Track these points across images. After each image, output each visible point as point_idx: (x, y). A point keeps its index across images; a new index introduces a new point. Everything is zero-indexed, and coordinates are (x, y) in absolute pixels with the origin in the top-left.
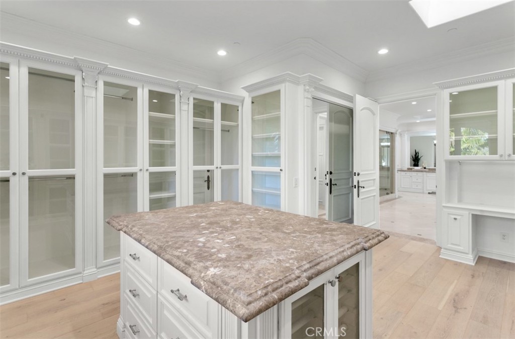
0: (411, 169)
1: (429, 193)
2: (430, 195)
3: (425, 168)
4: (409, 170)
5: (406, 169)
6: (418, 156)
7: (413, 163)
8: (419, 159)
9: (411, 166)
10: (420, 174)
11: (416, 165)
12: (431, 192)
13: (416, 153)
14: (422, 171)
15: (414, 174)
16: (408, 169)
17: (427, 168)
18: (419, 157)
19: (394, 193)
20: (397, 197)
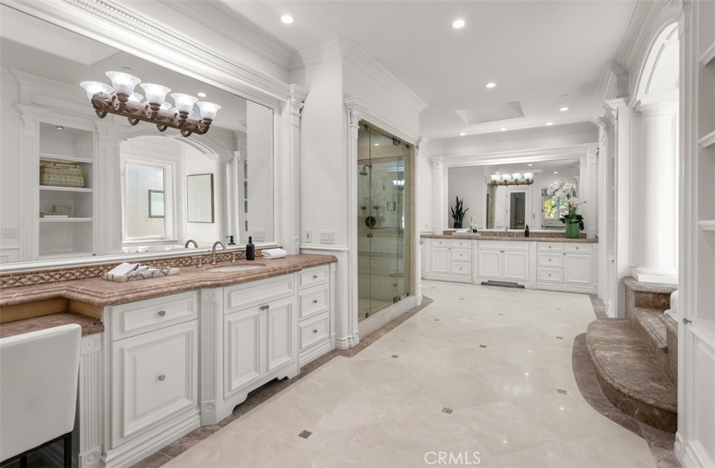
0: (450, 233)
1: (483, 284)
2: (486, 288)
3: (475, 231)
4: (447, 235)
5: (441, 233)
6: (461, 209)
7: (453, 221)
8: (463, 214)
9: (449, 227)
10: (466, 243)
11: (458, 225)
12: (486, 281)
13: (458, 204)
14: (470, 238)
15: (455, 243)
16: (445, 233)
17: (478, 230)
18: (463, 211)
19: (414, 295)
20: (419, 303)
